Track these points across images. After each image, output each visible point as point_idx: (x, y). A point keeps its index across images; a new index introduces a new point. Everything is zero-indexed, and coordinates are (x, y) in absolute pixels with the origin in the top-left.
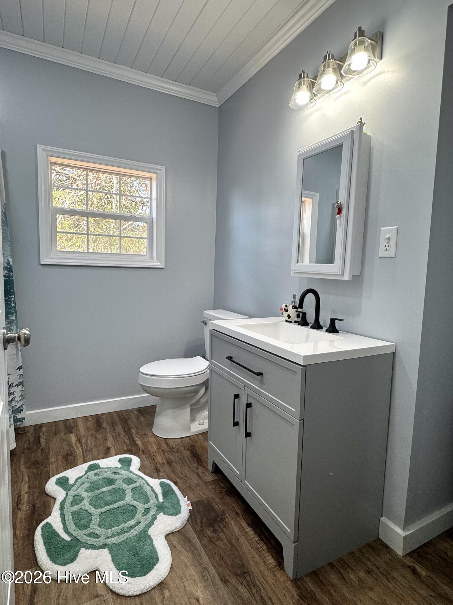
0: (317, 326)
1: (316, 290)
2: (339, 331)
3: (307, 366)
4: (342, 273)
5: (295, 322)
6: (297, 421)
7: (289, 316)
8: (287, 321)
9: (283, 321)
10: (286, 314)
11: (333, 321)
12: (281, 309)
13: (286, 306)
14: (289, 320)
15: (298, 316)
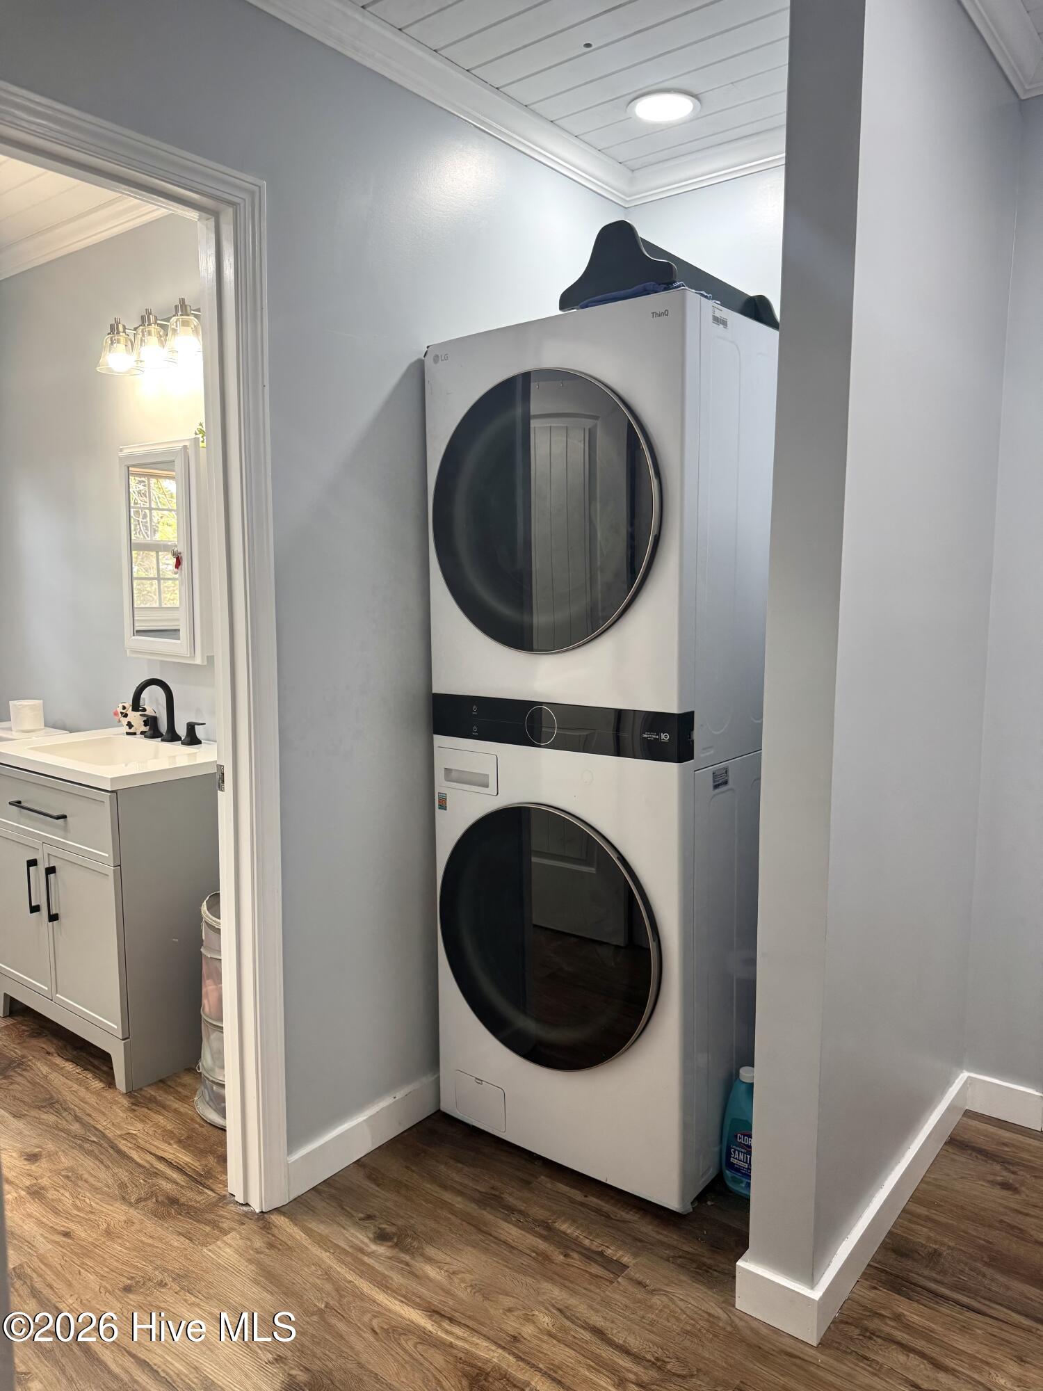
0: (172, 737)
1: (163, 680)
2: (203, 741)
3: (119, 792)
4: (190, 653)
5: (142, 733)
6: (110, 870)
7: (130, 725)
8: (128, 734)
9: (122, 734)
10: (125, 721)
11: (191, 728)
12: (116, 714)
13: (124, 708)
14: (131, 731)
15: (146, 723)
